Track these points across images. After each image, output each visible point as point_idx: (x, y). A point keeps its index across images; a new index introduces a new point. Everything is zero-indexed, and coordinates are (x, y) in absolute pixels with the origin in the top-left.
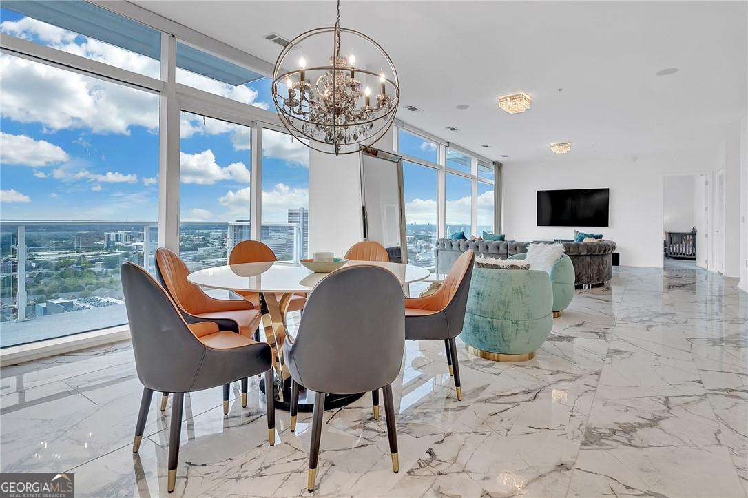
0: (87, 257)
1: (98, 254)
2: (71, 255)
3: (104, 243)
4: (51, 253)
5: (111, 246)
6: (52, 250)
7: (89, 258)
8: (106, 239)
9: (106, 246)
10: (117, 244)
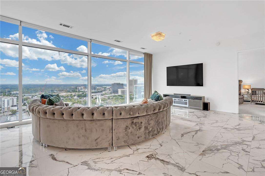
0: (73, 94)
1: (76, 93)
2: (69, 94)
3: (77, 90)
4: (64, 93)
5: (79, 91)
6: (64, 92)
7: (73, 95)
8: (78, 89)
9: (78, 91)
10: (81, 90)
